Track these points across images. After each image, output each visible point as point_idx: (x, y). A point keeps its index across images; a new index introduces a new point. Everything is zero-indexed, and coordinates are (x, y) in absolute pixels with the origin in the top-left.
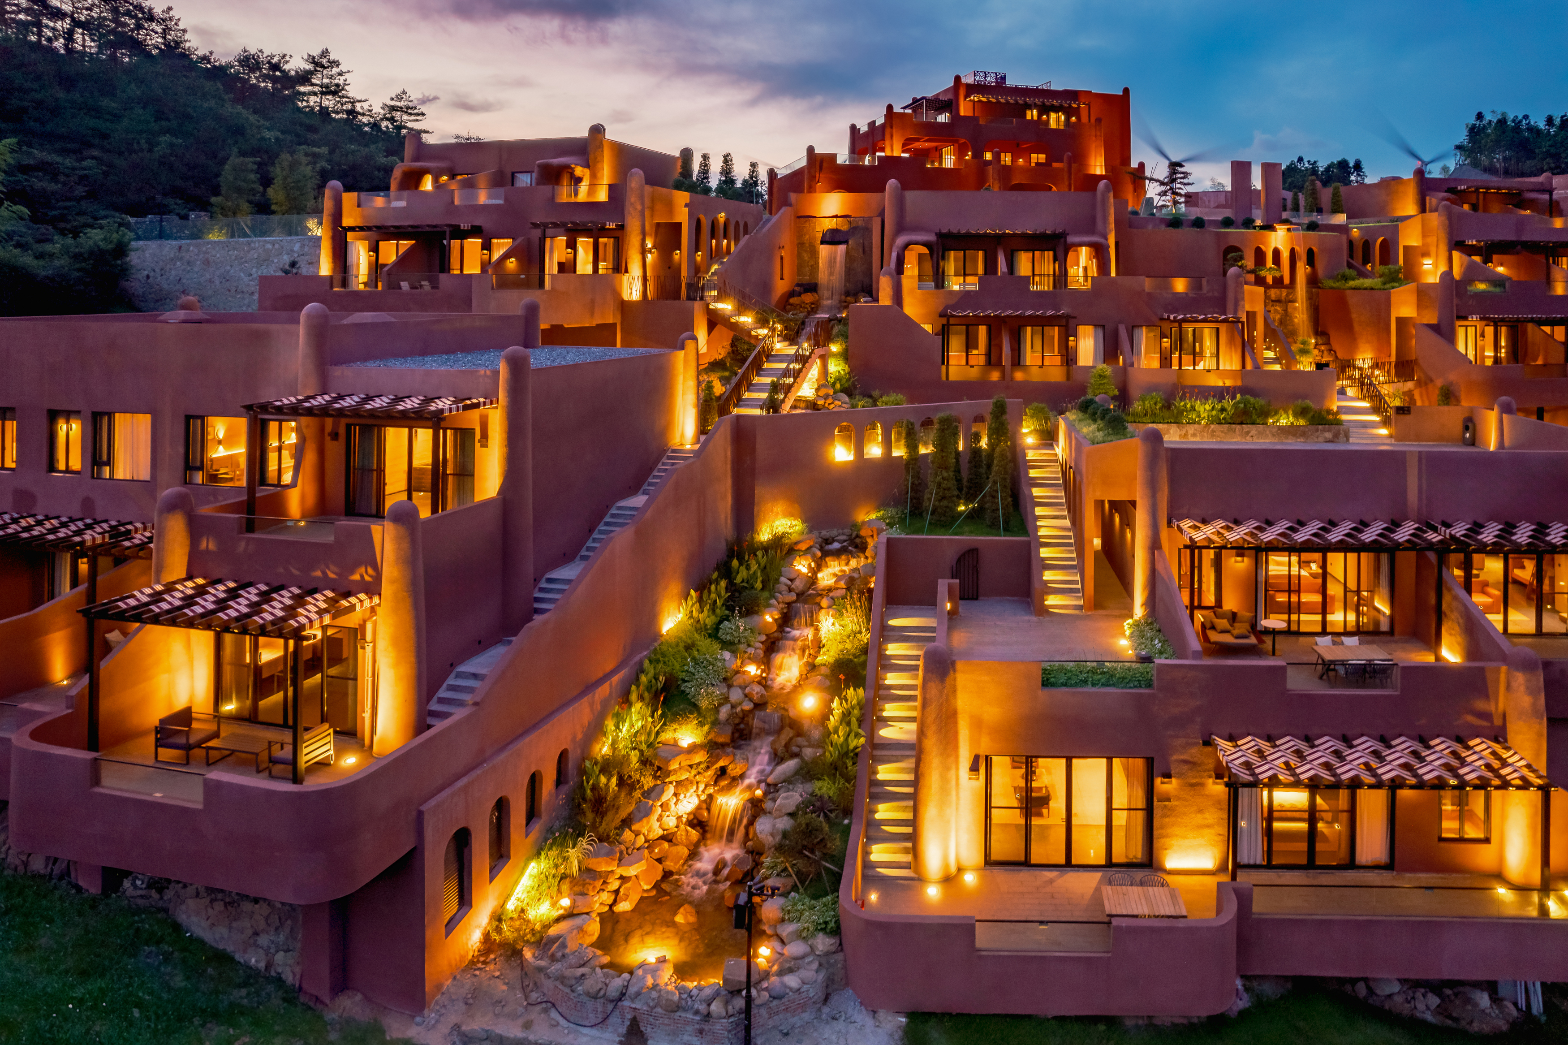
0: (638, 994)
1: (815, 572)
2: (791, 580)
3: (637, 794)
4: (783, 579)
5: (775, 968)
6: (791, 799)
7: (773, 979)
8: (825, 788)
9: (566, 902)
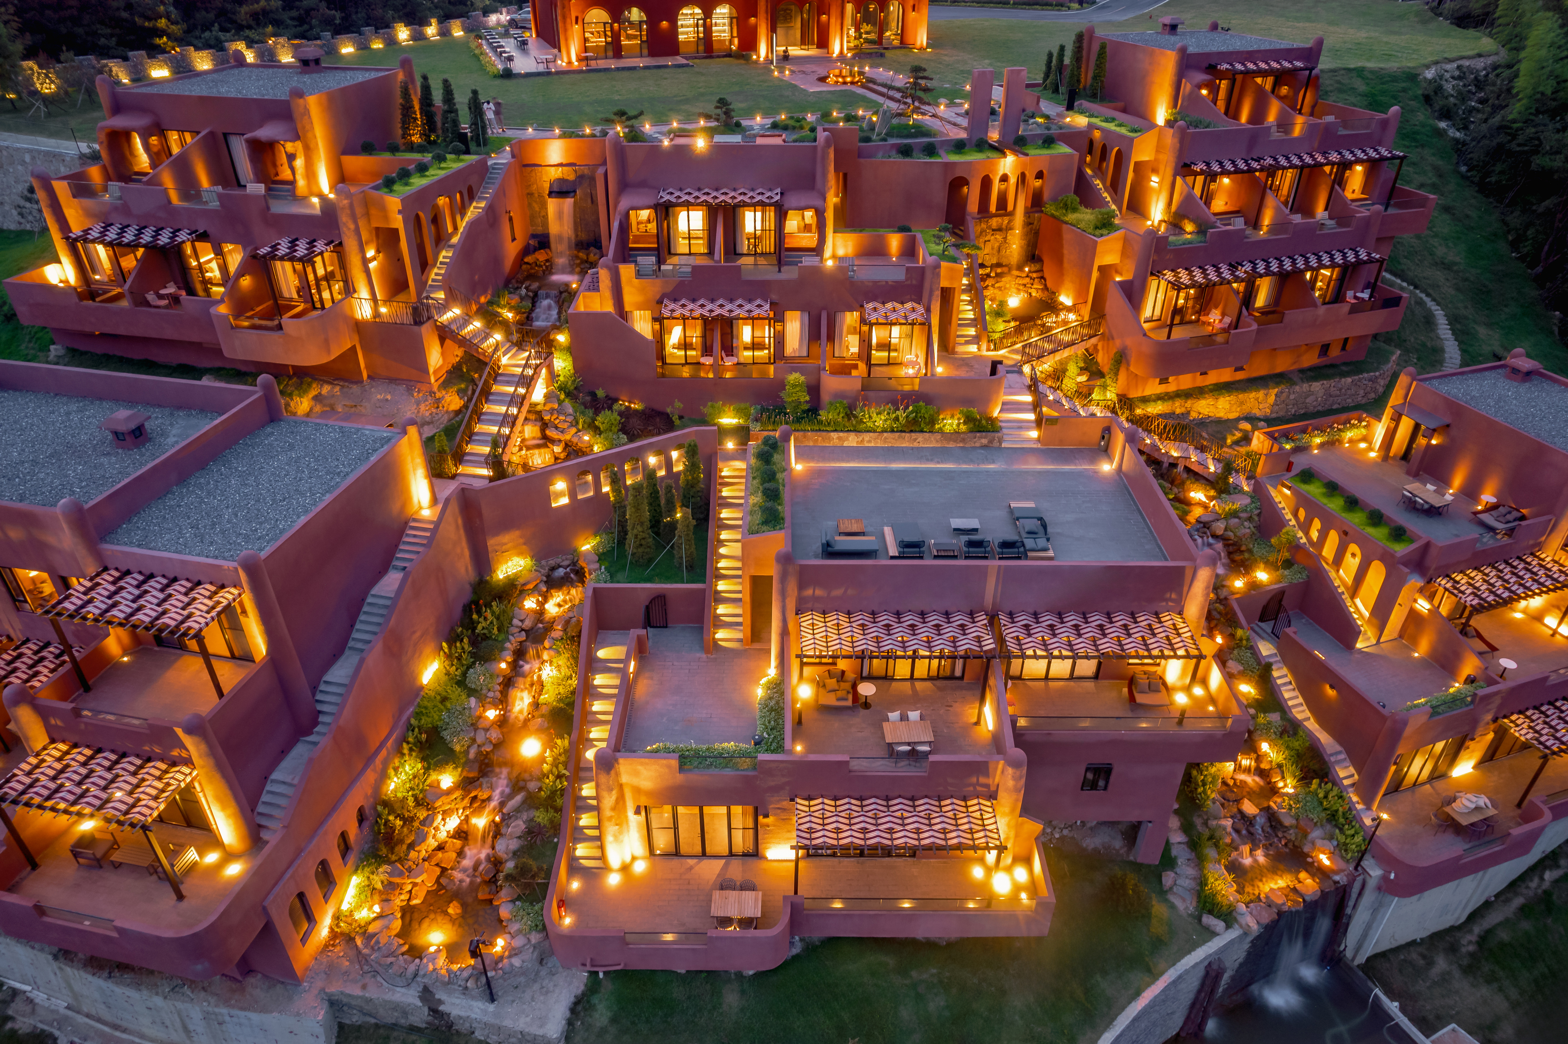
0: (424, 975)
1: (541, 604)
2: (522, 621)
3: (416, 824)
4: (516, 622)
5: (507, 953)
6: (519, 826)
7: (505, 961)
8: (541, 817)
9: (377, 908)
